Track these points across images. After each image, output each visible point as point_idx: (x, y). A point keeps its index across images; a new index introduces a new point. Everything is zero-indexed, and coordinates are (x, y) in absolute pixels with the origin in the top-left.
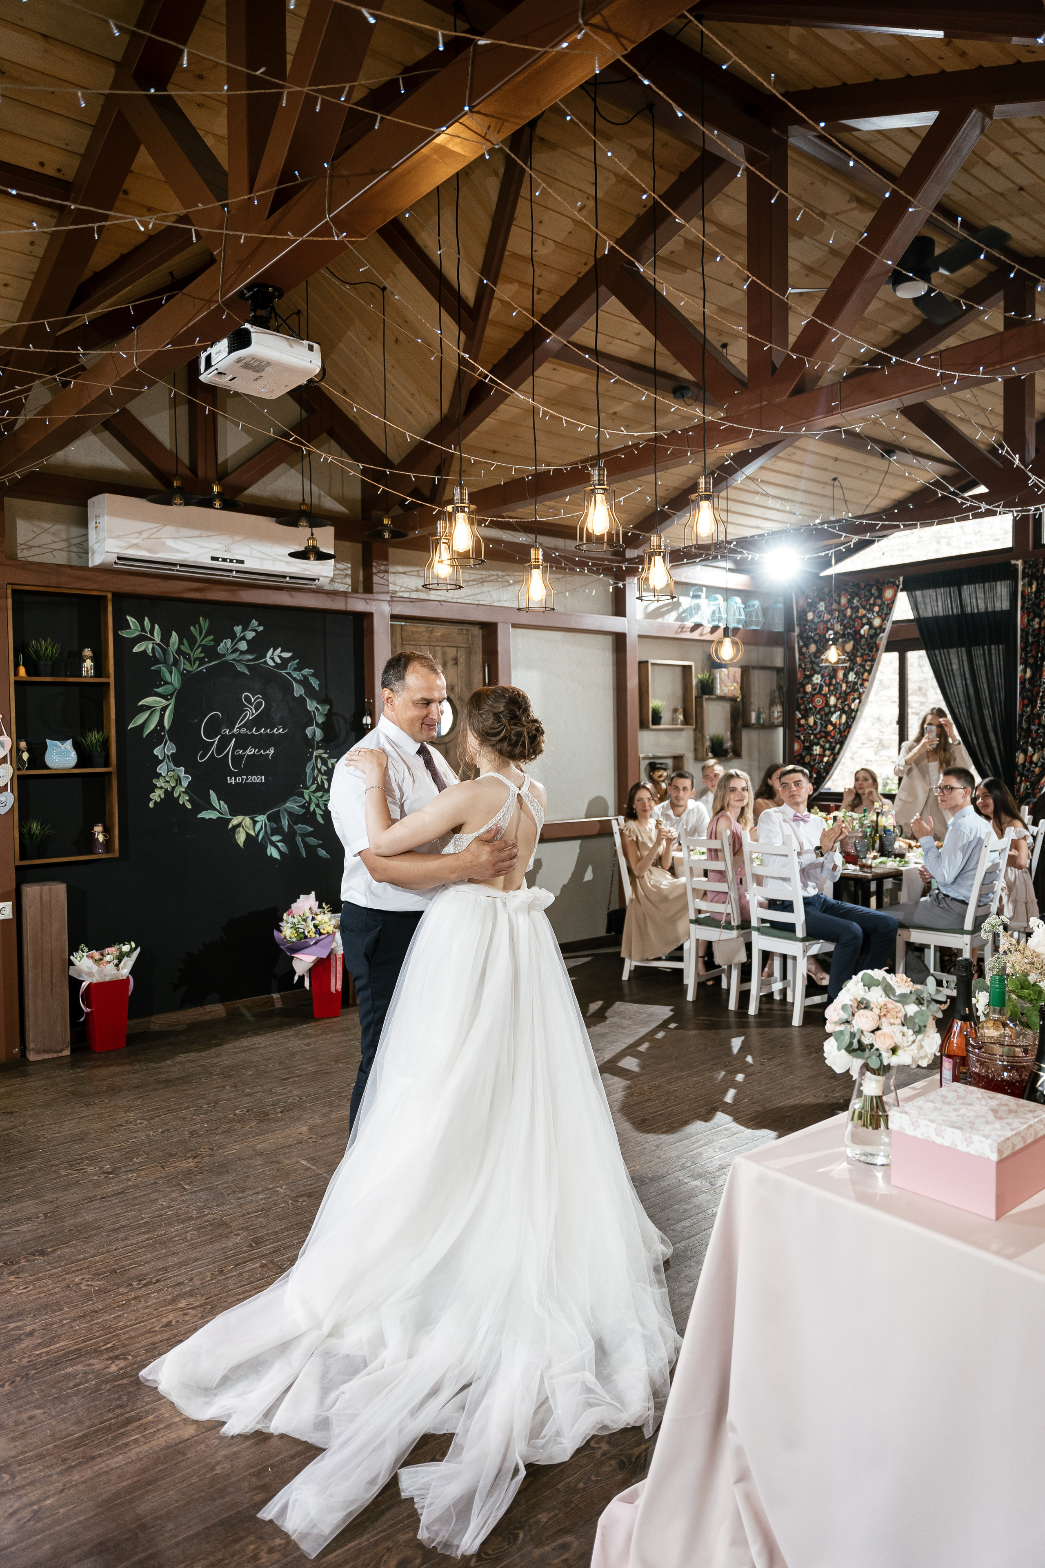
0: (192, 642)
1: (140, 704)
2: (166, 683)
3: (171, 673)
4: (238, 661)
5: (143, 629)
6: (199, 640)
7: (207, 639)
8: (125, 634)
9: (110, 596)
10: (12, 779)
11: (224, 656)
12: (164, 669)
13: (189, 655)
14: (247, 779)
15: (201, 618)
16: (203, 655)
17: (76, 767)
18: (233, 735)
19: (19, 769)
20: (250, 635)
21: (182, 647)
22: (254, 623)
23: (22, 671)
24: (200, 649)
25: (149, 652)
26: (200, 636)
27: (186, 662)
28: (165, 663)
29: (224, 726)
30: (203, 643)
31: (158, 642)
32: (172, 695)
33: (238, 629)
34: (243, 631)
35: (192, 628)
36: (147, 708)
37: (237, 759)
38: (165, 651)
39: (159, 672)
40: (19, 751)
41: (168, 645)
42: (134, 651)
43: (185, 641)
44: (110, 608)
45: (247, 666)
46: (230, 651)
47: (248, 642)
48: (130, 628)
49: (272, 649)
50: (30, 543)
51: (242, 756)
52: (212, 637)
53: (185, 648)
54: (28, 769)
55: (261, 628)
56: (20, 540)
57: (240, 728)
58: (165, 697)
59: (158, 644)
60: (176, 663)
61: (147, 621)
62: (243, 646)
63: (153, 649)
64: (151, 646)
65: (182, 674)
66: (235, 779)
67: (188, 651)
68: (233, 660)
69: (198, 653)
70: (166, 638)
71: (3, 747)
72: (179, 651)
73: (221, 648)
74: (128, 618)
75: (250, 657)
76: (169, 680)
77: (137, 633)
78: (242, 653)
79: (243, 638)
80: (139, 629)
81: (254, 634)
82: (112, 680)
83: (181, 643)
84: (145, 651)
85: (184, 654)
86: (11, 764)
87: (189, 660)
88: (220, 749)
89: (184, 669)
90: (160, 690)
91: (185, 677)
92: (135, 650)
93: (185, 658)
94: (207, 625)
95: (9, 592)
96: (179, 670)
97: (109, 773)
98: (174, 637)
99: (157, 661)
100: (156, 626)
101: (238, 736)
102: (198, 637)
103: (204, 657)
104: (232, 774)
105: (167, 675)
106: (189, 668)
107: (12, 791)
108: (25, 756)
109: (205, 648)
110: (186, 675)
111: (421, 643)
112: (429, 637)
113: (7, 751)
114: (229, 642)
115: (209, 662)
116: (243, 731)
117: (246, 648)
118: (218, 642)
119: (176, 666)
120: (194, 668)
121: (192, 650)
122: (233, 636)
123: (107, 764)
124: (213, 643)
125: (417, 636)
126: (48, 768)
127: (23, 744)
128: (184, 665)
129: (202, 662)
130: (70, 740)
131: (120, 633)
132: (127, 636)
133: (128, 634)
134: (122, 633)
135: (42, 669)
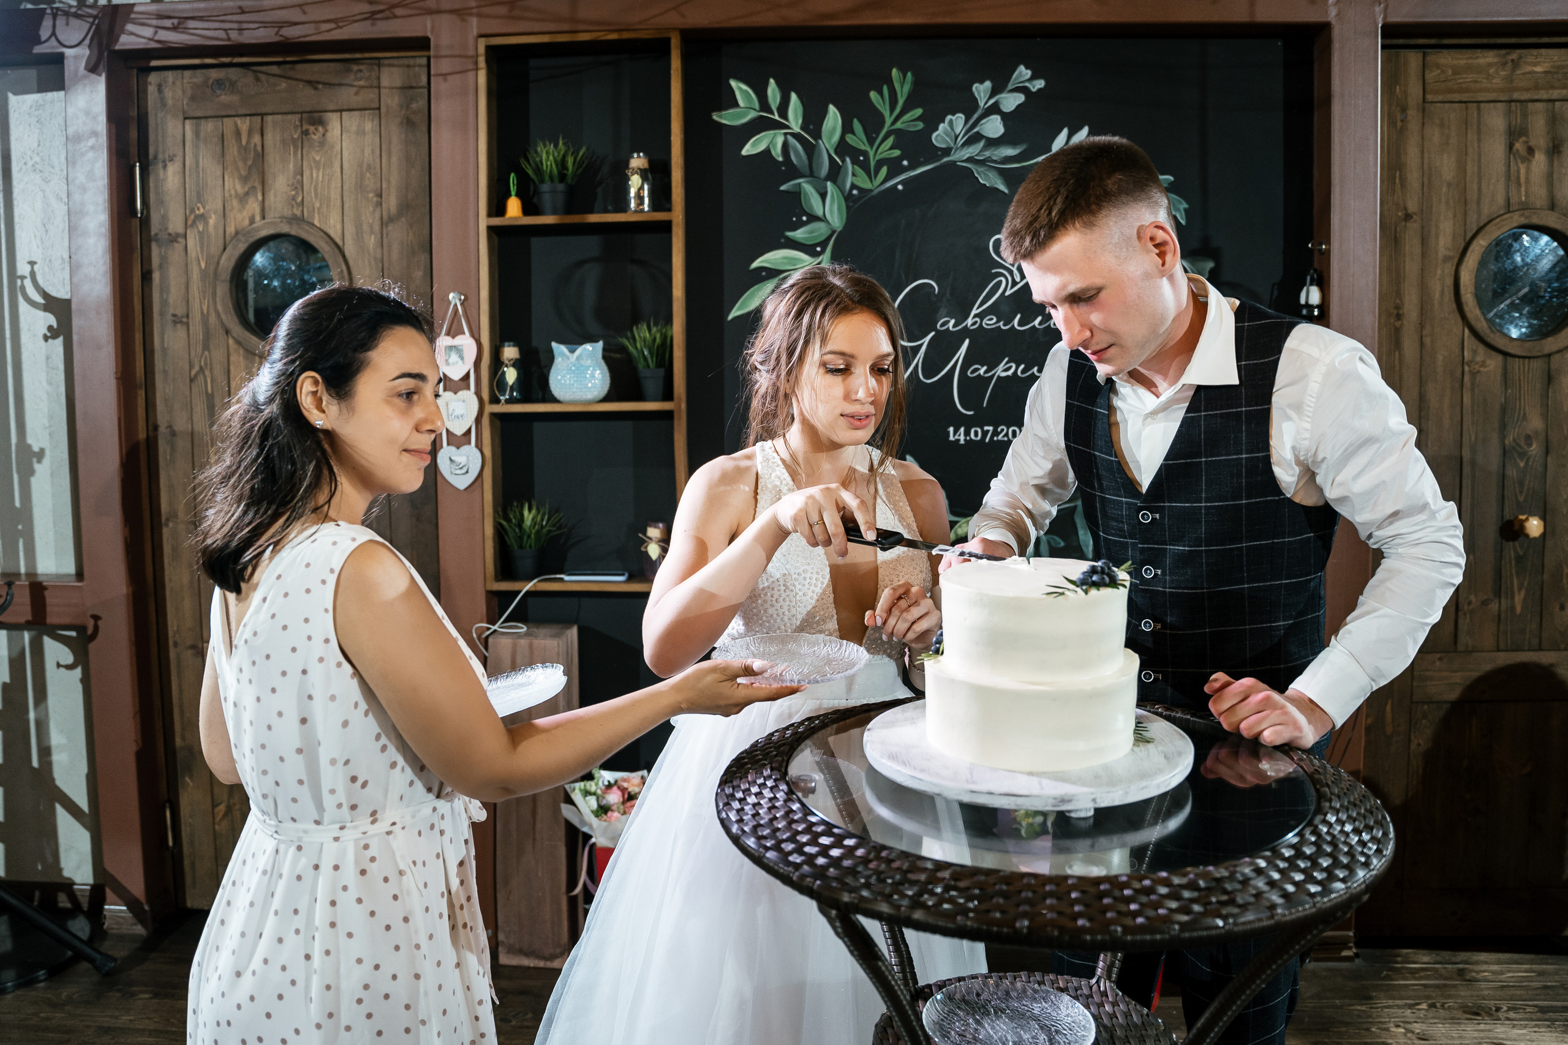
0: (873, 125)
1: (755, 265)
2: (813, 218)
3: (823, 196)
4: (981, 163)
5: (765, 105)
6: (888, 121)
7: (907, 117)
8: (726, 118)
9: (675, 38)
10: (478, 420)
11: (947, 151)
12: (808, 188)
13: (865, 154)
14: (996, 433)
15: (894, 72)
16: (897, 153)
17: (606, 399)
18: (966, 332)
19: (495, 400)
20: (1011, 101)
21: (850, 138)
22: (1023, 72)
23: (514, 207)
24: (890, 141)
25: (777, 153)
26: (892, 110)
27: (858, 169)
28: (811, 174)
29: (943, 311)
30: (898, 125)
31: (796, 129)
32: (824, 244)
33: (982, 90)
34: (994, 92)
35: (873, 95)
36: (771, 273)
37: (972, 388)
38: (811, 150)
39: (796, 195)
40: (497, 363)
41: (817, 135)
42: (744, 152)
43: (857, 125)
44: (676, 64)
45: (1002, 173)
46: (960, 141)
47: (1005, 117)
48: (735, 104)
49: (1065, 131)
51: (984, 381)
52: (919, 112)
53: (858, 139)
54: (511, 401)
55: (1040, 84)
57: (980, 315)
58: (810, 250)
59: (796, 136)
60: (835, 174)
61: (773, 90)
62: (994, 127)
63: (785, 146)
64: (780, 140)
65: (848, 198)
66: (967, 433)
67: (864, 146)
68: (970, 160)
69: (886, 149)
70: (813, 121)
71: (462, 358)
72: (843, 148)
73: (940, 136)
74: (733, 83)
75: (1010, 152)
76: (820, 213)
77: (752, 115)
78: (992, 143)
79: (995, 109)
80: (756, 104)
81: (1020, 98)
82: (677, 215)
83: (847, 128)
84: (767, 152)
85: (855, 154)
86: (478, 393)
87: (865, 166)
88: (932, 365)
89: (853, 186)
90: (799, 234)
91: (857, 204)
92: (748, 150)
93: (855, 162)
94: (907, 88)
95: (480, 52)
96: (841, 190)
97: (669, 415)
98: (833, 118)
99: (793, 172)
100: (794, 97)
101: (978, 336)
102: (887, 114)
103: (899, 159)
104: (959, 421)
105: (814, 202)
106: (864, 182)
107: (479, 446)
108: (511, 375)
109: (902, 138)
110: (858, 198)
111: (1481, 97)
112: (1509, 79)
113: (468, 365)
114: (958, 121)
115: (912, 167)
116: (990, 322)
117: (1001, 130)
118: (932, 121)
119: (834, 182)
120: (878, 183)
121: (871, 142)
122: (969, 107)
123: (668, 394)
124: (920, 125)
125: (1471, 77)
126: (555, 400)
127: (510, 352)
128: (853, 176)
129: (895, 167)
130: (600, 344)
131: (715, 117)
132: (724, 121)
133: (725, 119)
134: (720, 117)
135: (547, 200)
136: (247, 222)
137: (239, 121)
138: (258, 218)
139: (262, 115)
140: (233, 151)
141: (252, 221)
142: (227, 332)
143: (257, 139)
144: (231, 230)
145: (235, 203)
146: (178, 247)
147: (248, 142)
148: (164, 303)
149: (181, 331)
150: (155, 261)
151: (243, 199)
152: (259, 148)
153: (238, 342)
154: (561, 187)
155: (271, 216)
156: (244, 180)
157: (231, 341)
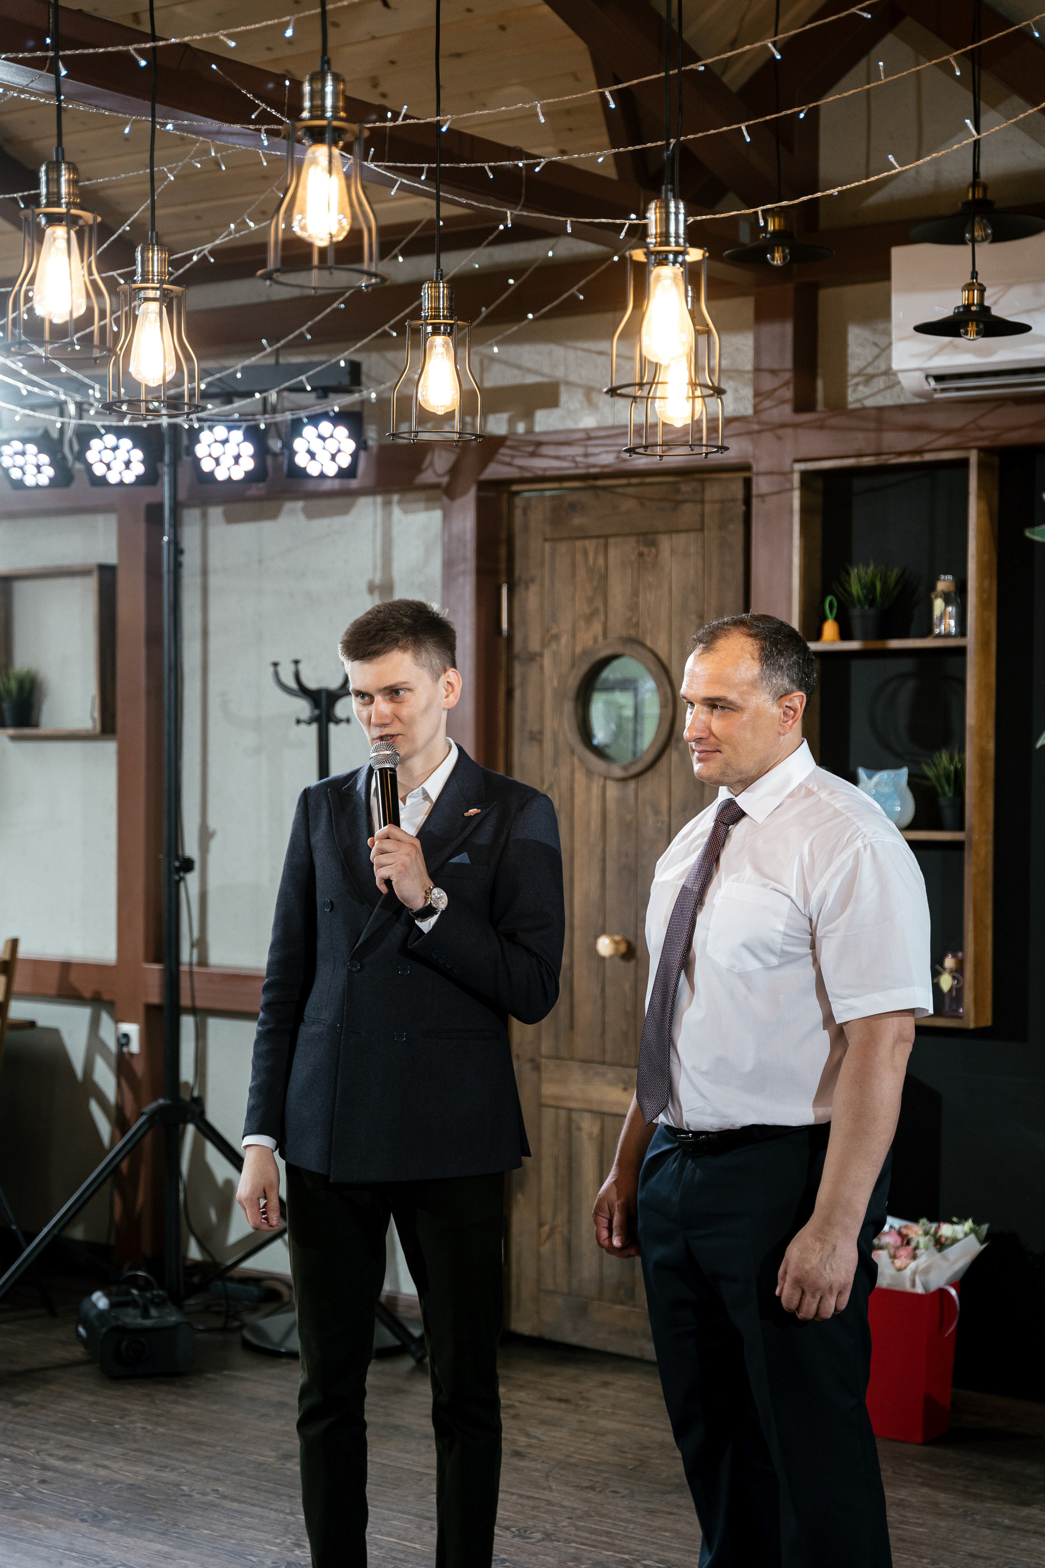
9: (973, 457)
23: (830, 632)
50: (870, 370)
56: (853, 366)
82: (971, 641)
95: (796, 478)
97: (961, 846)
123: (959, 824)
130: (905, 771)
131: (1028, 534)
132: (1037, 538)
133: (1038, 535)
134: (1033, 533)
135: (857, 625)
136: (590, 643)
137: (587, 543)
138: (600, 638)
139: (606, 537)
140: (581, 573)
141: (595, 640)
142: (573, 752)
143: (601, 561)
144: (578, 650)
145: (582, 623)
146: (535, 666)
147: (594, 563)
148: (523, 720)
149: (535, 749)
150: (517, 679)
151: (589, 618)
152: (603, 569)
153: (581, 760)
154: (872, 612)
155: (612, 635)
156: (590, 600)
157: (576, 760)
